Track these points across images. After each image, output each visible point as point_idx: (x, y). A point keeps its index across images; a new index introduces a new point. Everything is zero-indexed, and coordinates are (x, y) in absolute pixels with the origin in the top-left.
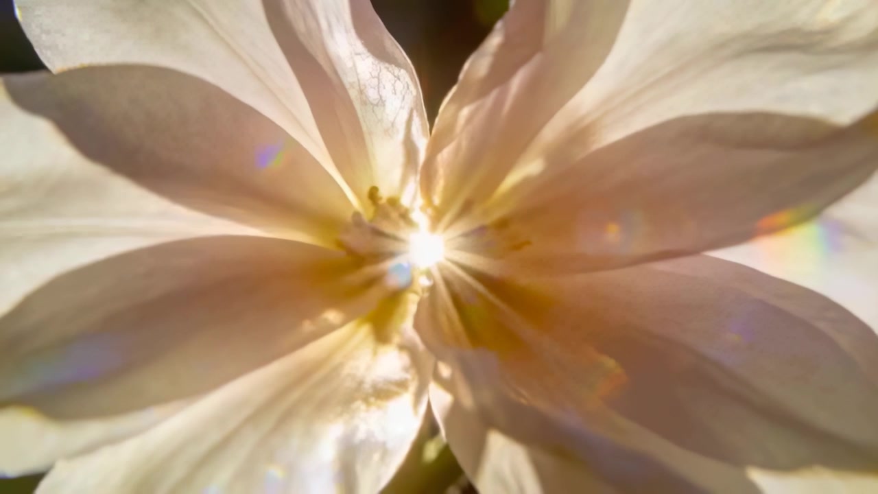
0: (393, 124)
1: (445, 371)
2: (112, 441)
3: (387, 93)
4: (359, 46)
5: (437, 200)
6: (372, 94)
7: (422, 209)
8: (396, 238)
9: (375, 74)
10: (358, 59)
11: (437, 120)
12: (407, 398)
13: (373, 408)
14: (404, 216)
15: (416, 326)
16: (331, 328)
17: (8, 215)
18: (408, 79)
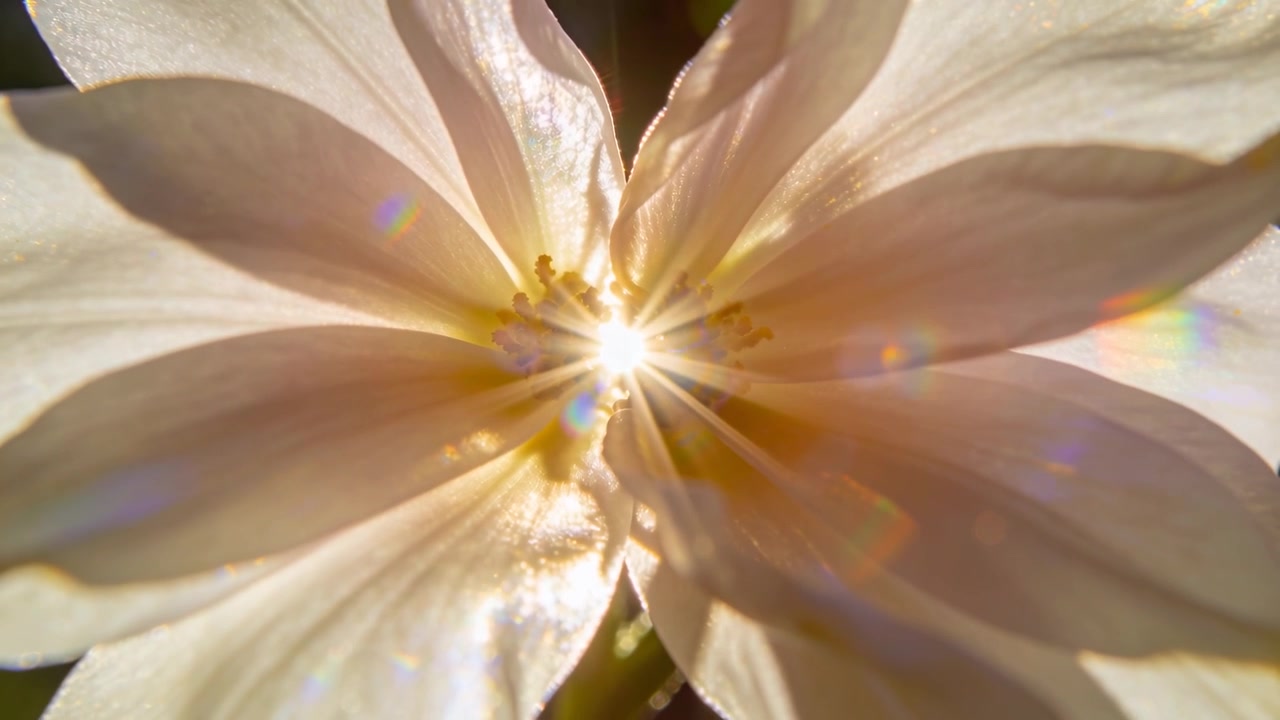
0: (572, 167)
1: (648, 519)
2: (171, 618)
3: (562, 120)
4: (523, 53)
5: (636, 277)
6: (542, 121)
7: (615, 287)
8: (576, 336)
9: (546, 90)
10: (522, 72)
11: (636, 159)
12: (594, 558)
13: (544, 573)
14: (588, 298)
15: (606, 455)
16: (484, 458)
17: (14, 296)
18: (593, 101)
